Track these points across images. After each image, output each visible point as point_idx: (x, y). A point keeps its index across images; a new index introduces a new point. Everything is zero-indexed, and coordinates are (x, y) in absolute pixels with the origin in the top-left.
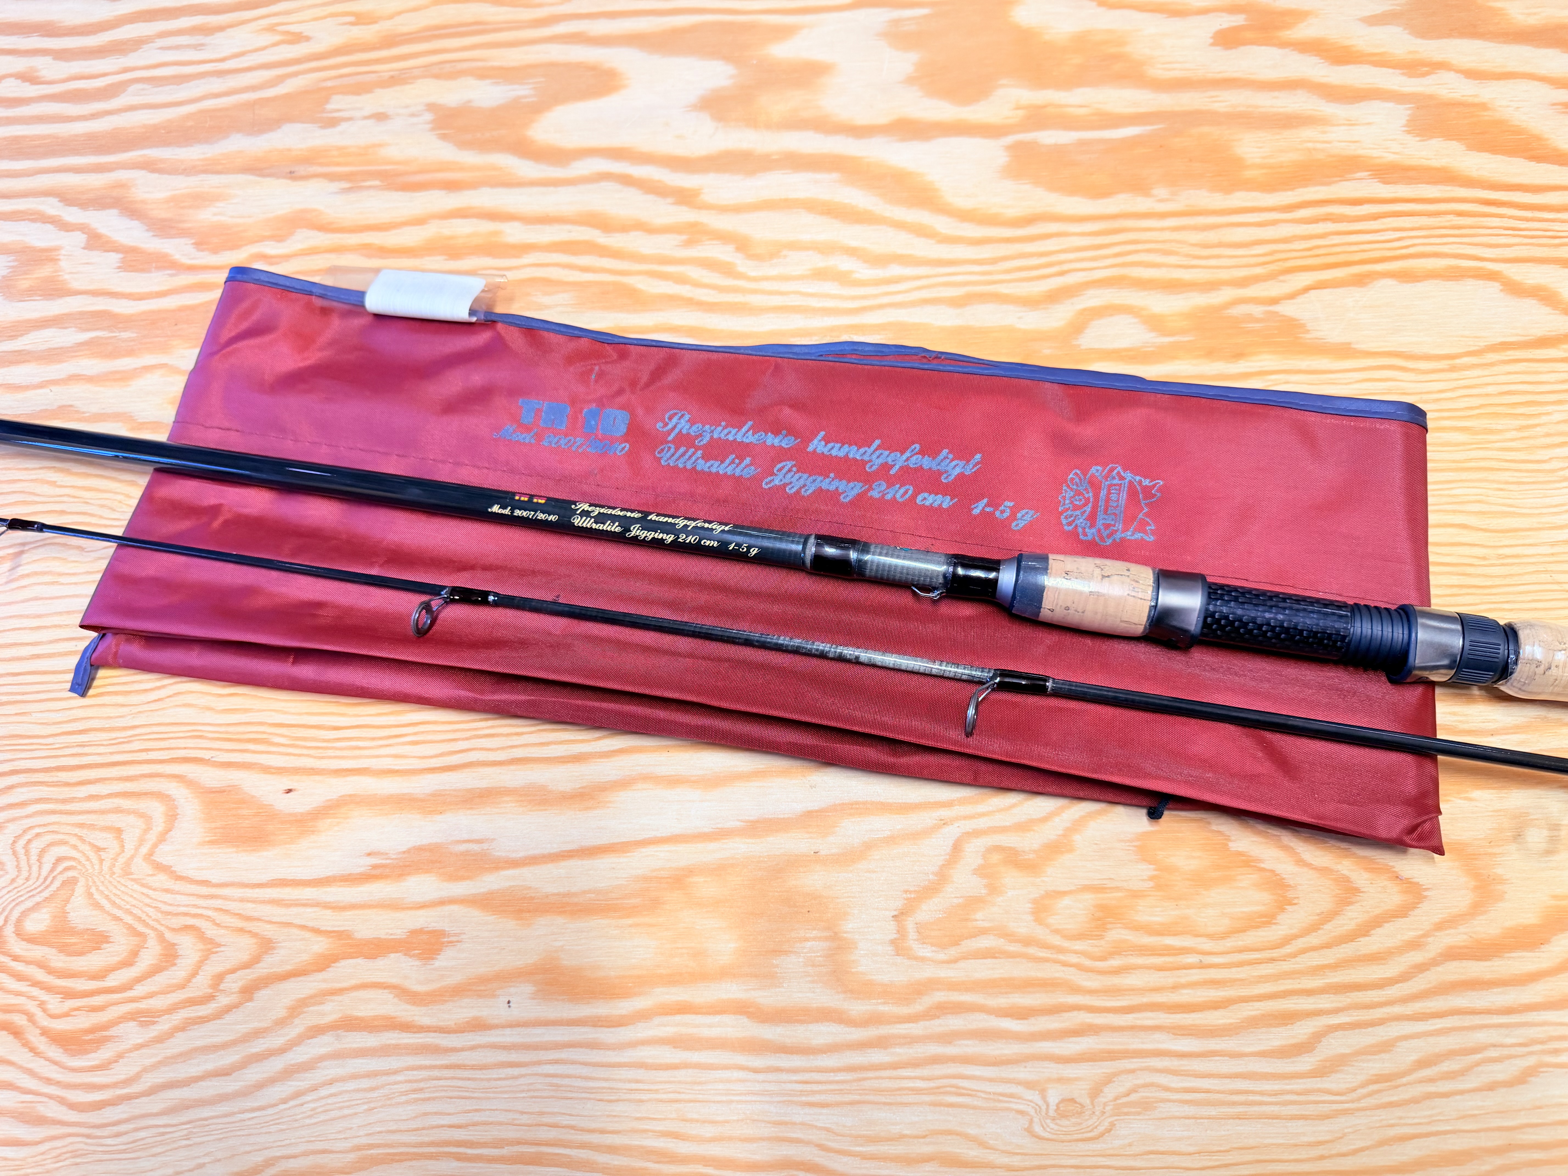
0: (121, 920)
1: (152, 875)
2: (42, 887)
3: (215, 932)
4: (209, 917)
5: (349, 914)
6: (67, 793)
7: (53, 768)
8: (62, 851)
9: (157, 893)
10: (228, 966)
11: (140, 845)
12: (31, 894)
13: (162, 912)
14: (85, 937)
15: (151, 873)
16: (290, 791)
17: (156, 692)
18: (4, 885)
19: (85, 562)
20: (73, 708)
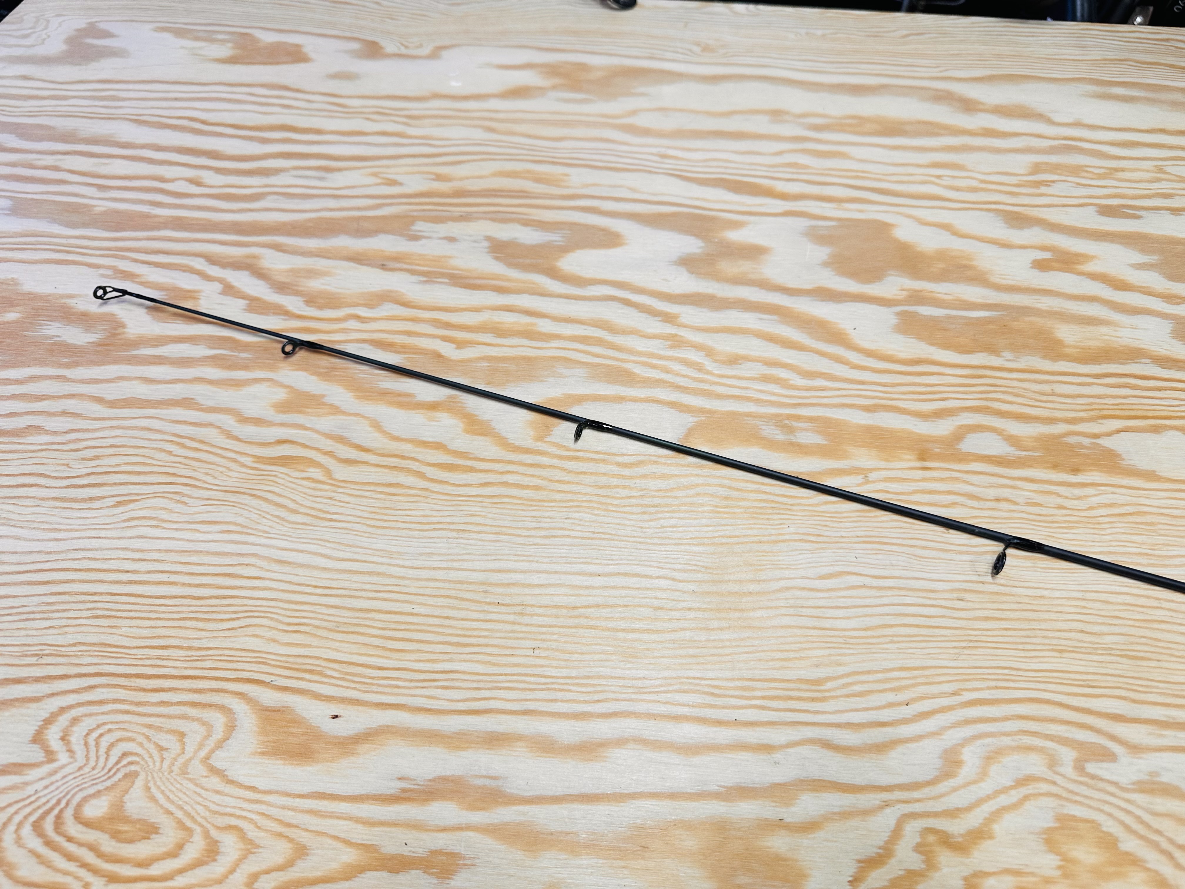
0: (172, 814)
1: (206, 777)
2: (105, 778)
3: (256, 834)
4: (252, 820)
5: (378, 830)
6: (141, 697)
7: (133, 675)
8: (129, 747)
9: (208, 793)
10: (264, 866)
11: (200, 749)
12: (94, 782)
13: (210, 811)
14: (137, 826)
15: (205, 775)
16: (336, 717)
17: (231, 622)
18: (71, 771)
19: (186, 514)
20: (159, 627)
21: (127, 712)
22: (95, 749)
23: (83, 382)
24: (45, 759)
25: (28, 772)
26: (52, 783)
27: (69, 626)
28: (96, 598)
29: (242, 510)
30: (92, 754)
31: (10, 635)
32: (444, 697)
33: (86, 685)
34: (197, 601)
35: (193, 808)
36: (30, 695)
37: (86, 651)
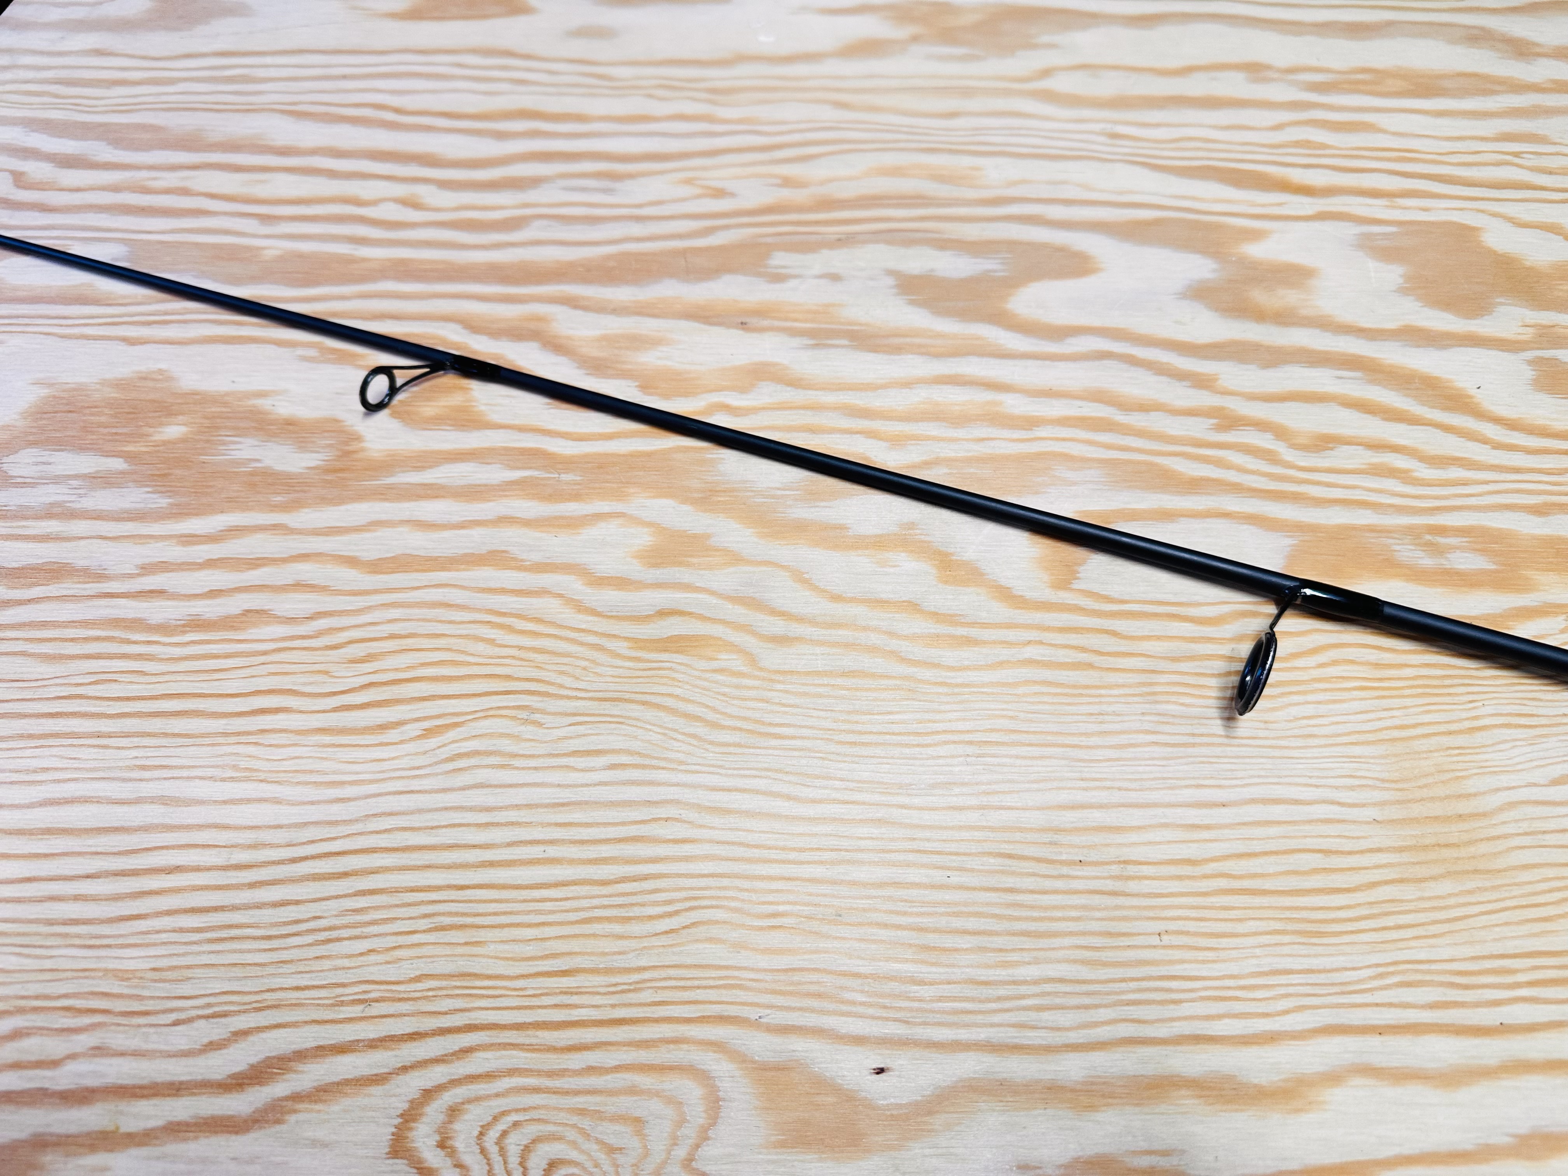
6: (550, 1061)
8: (556, 1150)
11: (674, 1145)
16: (880, 1071)
17: (667, 920)
19: (545, 742)
20: (550, 938)
21: (536, 1090)
22: (501, 1158)
23: (317, 532)
27: (400, 947)
28: (434, 896)
29: (634, 729)
30: (499, 1168)
31: (307, 969)
32: (1043, 1025)
33: (457, 1048)
34: (601, 888)
36: (367, 1072)
37: (441, 989)
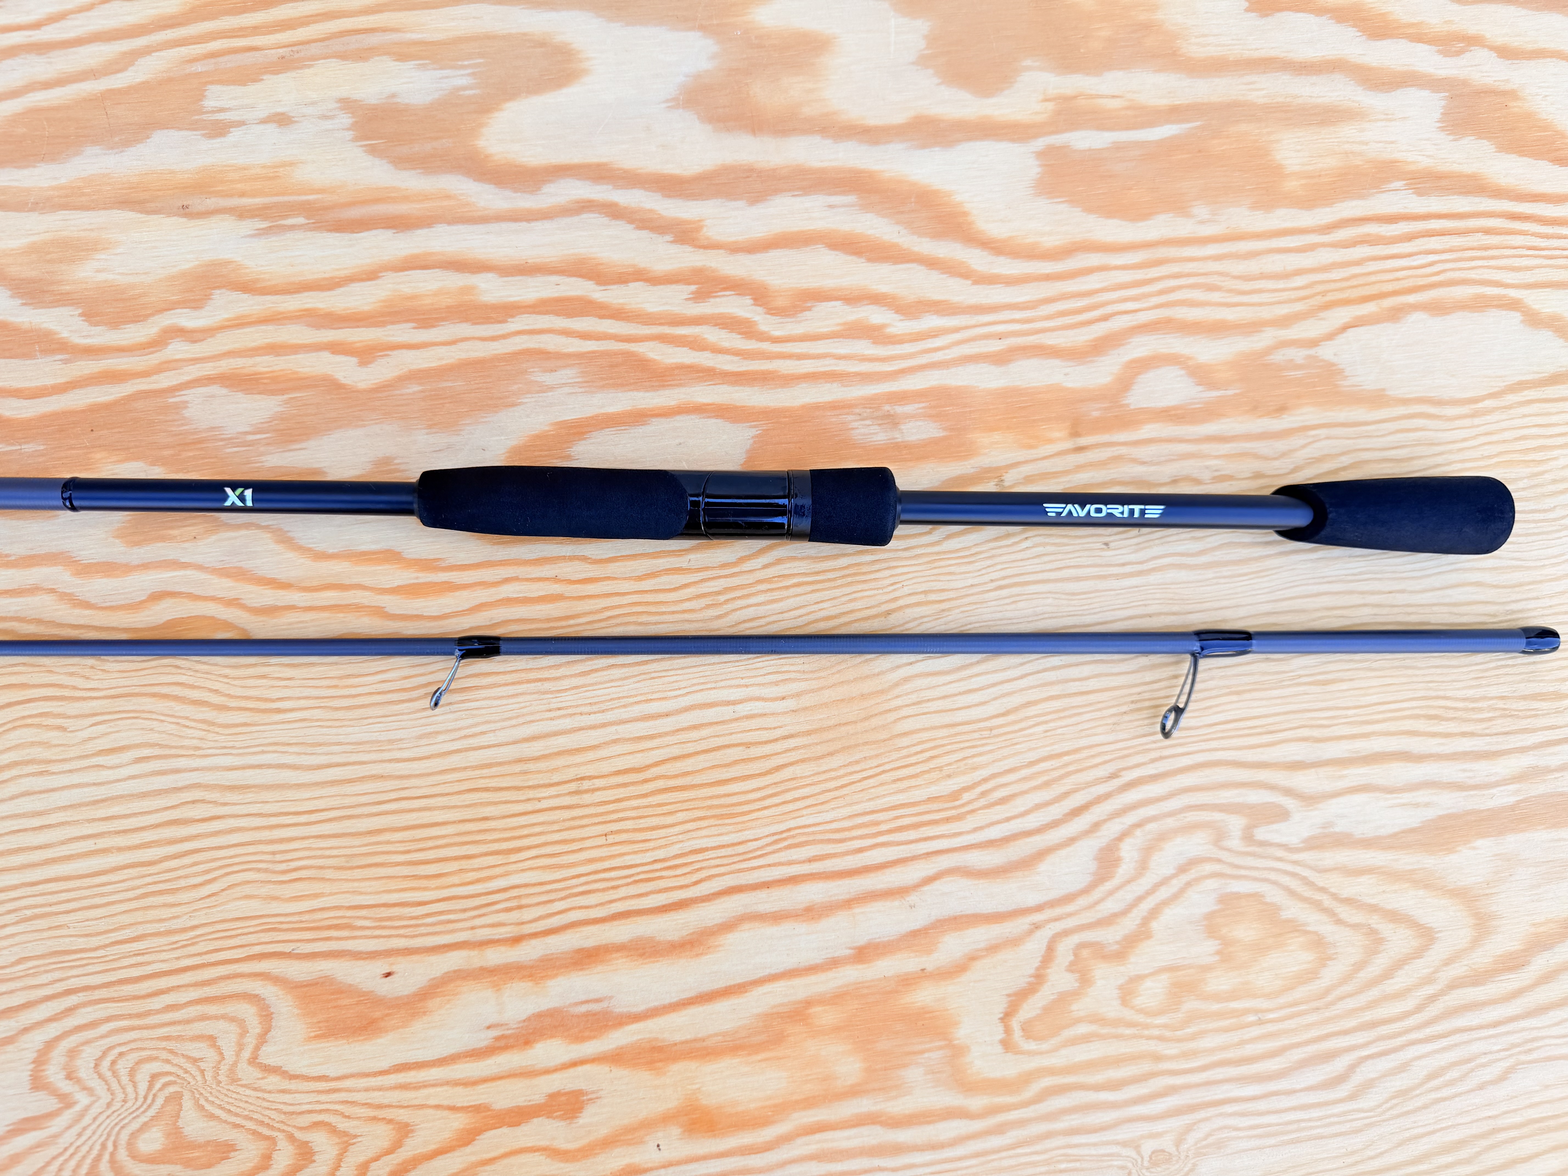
0: (243, 1127)
1: (262, 1078)
2: (145, 1106)
3: (347, 1124)
4: (336, 1111)
5: (481, 1088)
6: (139, 1006)
7: (115, 982)
8: (155, 1067)
9: (273, 1095)
10: (370, 1154)
11: (241, 1050)
12: (134, 1115)
13: (285, 1113)
14: (209, 1149)
15: (260, 1076)
16: (388, 975)
17: (208, 886)
18: (99, 1110)
19: (75, 745)
21: (132, 1028)
22: (115, 1079)
24: (61, 1105)
25: (49, 1124)
26: (85, 1129)
29: (147, 722)
30: (115, 1086)
32: (511, 922)
33: (62, 1009)
34: (149, 868)
35: (263, 1115)
37: (38, 966)
